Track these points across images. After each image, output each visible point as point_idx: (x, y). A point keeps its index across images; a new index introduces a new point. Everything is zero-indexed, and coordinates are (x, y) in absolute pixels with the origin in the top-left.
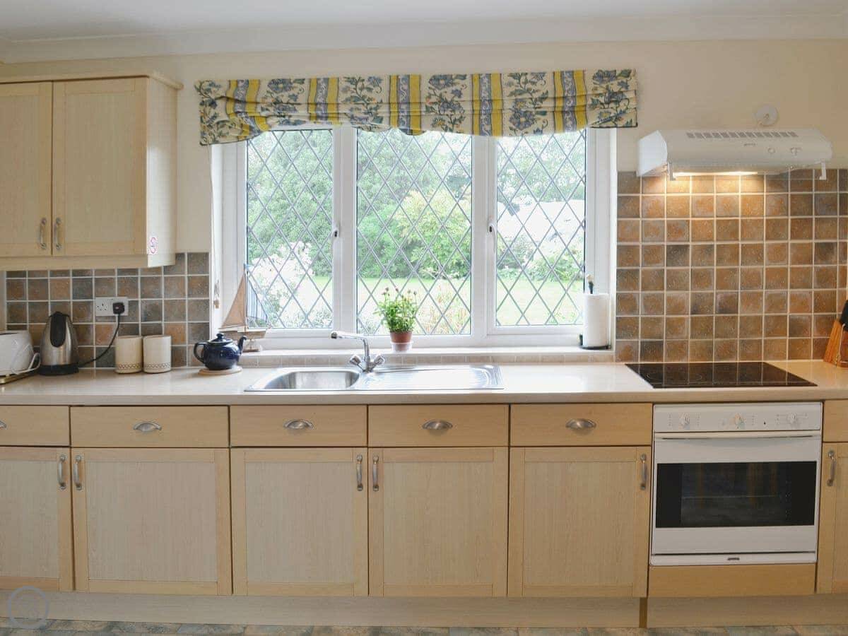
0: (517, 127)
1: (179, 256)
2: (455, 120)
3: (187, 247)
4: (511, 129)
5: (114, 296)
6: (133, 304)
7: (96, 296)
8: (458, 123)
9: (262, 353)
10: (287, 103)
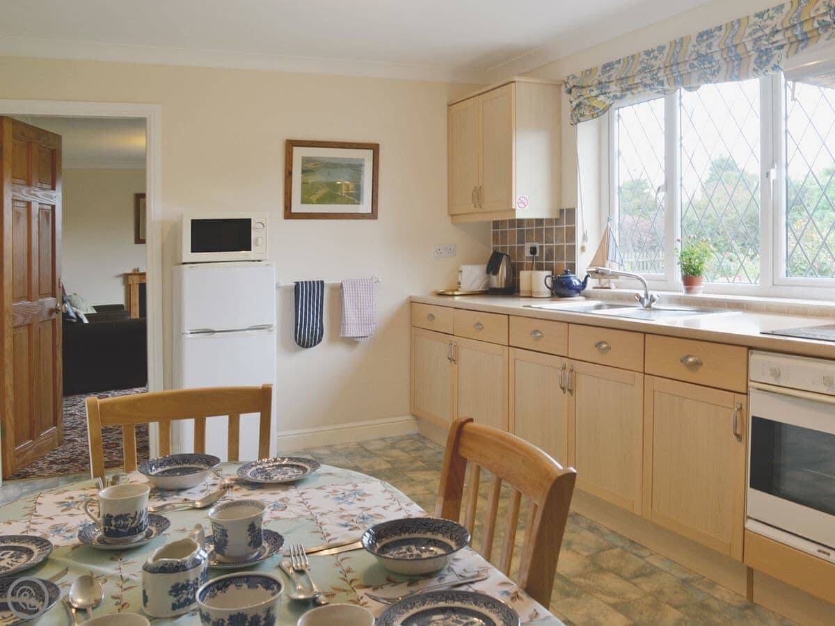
0: (759, 67)
1: (561, 211)
2: (715, 71)
3: (566, 206)
4: (754, 70)
5: (533, 242)
6: (541, 247)
7: (527, 242)
8: (716, 73)
9: (614, 290)
10: (606, 82)
